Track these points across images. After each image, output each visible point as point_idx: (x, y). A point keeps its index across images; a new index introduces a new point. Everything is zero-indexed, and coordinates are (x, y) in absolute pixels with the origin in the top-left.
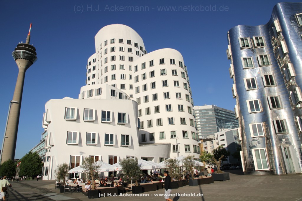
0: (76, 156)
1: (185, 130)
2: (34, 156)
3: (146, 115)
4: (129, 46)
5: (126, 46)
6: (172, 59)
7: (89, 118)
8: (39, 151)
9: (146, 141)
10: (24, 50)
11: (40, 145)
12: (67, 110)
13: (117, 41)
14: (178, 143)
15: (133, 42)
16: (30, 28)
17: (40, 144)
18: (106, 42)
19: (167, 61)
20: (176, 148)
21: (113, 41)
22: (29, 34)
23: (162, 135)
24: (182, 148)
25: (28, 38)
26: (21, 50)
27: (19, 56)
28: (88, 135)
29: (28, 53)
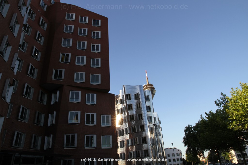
16: (146, 73)
22: (147, 78)
25: (147, 80)
29: (150, 90)
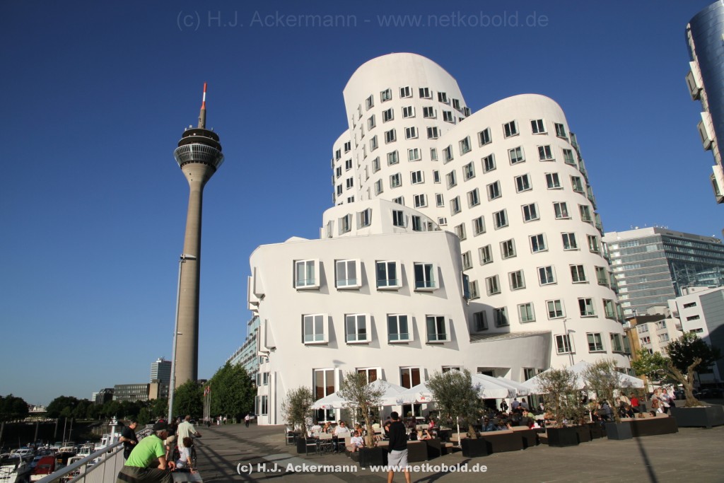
0: (326, 371)
1: (585, 297)
2: (237, 374)
3: (482, 265)
4: (426, 103)
5: (418, 104)
6: (536, 118)
7: (347, 281)
8: (246, 361)
9: (487, 329)
10: (196, 142)
11: (247, 348)
12: (297, 266)
13: (396, 94)
14: (569, 331)
15: (434, 90)
16: (204, 93)
17: (245, 346)
18: (370, 99)
19: (524, 128)
20: (564, 343)
21: (386, 96)
22: (203, 108)
23: (527, 312)
24: (580, 344)
25: (201, 116)
26: (190, 143)
27: (188, 157)
28: (349, 321)
29: (204, 149)
